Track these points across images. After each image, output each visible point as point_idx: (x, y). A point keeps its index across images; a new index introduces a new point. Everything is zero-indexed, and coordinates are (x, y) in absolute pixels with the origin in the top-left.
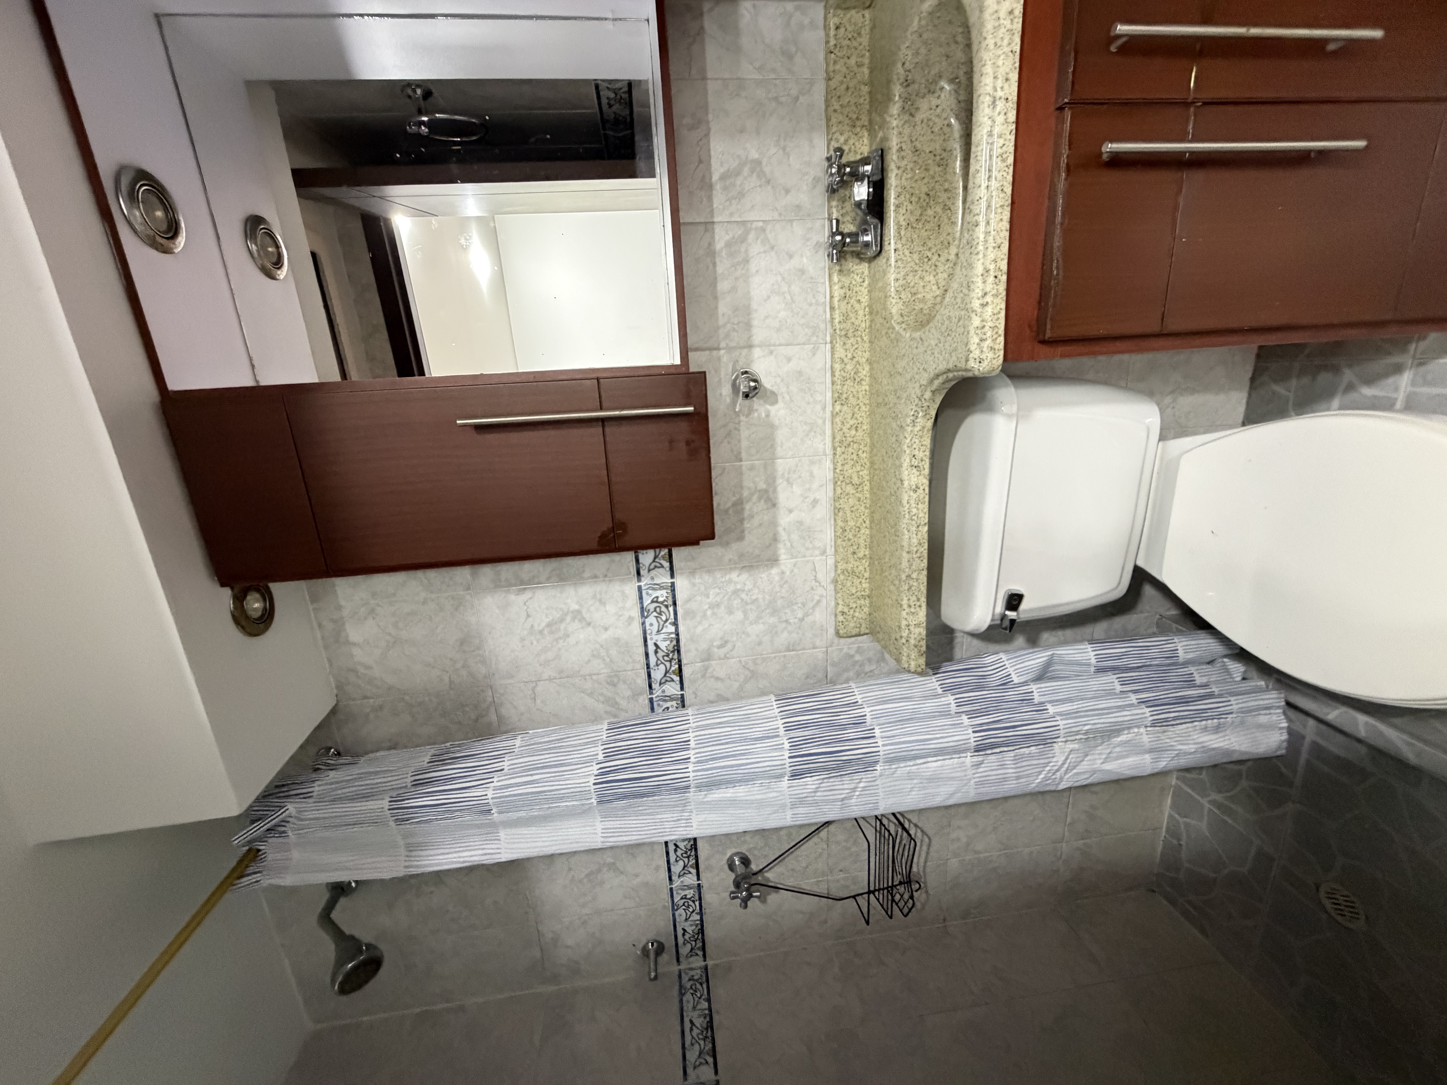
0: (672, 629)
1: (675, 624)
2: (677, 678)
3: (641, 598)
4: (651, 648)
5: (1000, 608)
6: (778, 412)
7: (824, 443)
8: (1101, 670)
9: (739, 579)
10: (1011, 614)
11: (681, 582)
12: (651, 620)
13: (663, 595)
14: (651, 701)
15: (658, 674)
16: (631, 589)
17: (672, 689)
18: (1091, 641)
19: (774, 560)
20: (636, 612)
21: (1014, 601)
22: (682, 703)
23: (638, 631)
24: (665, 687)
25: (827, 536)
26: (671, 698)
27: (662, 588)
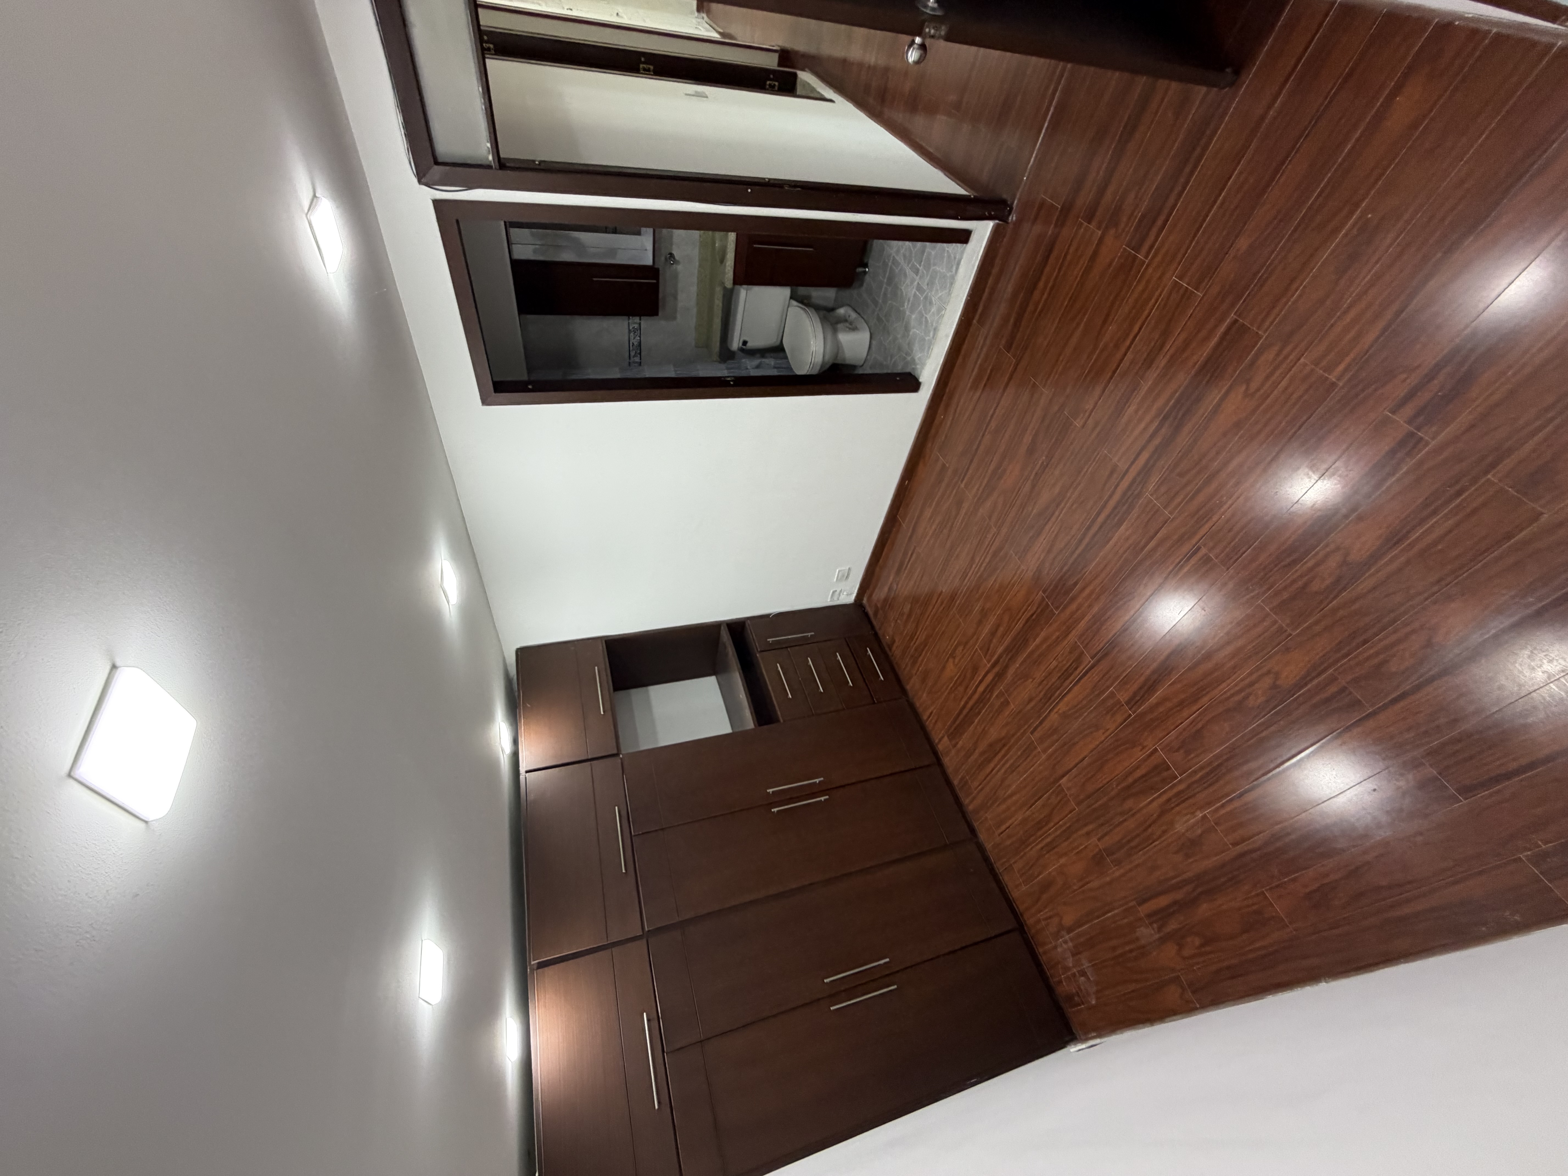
0: (639, 338)
1: (640, 337)
2: (639, 356)
3: (629, 326)
4: (631, 345)
5: (741, 345)
6: (680, 267)
7: (695, 280)
8: (775, 368)
9: (663, 323)
10: (744, 347)
11: (642, 322)
12: (632, 334)
13: (636, 326)
14: (629, 363)
15: (633, 354)
16: (626, 323)
17: (637, 359)
18: (774, 358)
19: (675, 318)
20: (627, 331)
21: (745, 343)
22: (640, 364)
23: (627, 338)
24: (635, 358)
25: (694, 311)
26: (637, 362)
27: (636, 323)
